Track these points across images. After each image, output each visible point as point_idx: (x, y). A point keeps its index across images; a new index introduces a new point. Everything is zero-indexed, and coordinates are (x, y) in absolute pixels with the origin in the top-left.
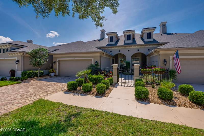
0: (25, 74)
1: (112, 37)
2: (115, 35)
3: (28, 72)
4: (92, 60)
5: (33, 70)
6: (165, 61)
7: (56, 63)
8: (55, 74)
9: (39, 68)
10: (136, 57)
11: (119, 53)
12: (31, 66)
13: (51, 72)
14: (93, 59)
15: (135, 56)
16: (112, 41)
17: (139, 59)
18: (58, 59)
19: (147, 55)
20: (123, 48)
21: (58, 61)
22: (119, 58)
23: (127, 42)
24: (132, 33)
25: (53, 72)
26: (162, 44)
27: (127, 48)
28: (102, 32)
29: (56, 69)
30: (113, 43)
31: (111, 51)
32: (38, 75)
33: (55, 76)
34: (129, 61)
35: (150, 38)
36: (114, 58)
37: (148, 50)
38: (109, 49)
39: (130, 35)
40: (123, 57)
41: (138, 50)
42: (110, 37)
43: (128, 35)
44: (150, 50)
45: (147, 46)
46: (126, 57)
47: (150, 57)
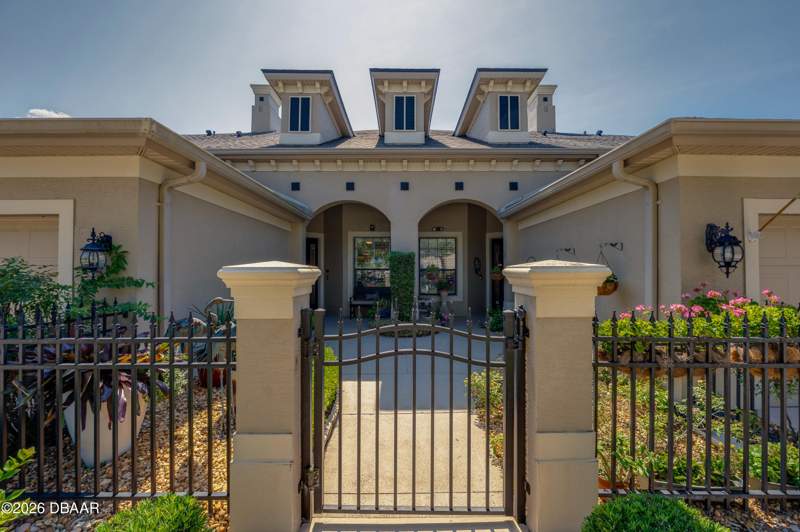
1: (306, 102)
2: (325, 89)
4: (55, 221)
10: (438, 229)
11: (350, 196)
14: (64, 208)
15: (438, 225)
16: (305, 127)
17: (456, 239)
19: (508, 218)
20: (373, 167)
22: (351, 235)
23: (393, 136)
24: (424, 89)
26: (578, 160)
27: (395, 168)
28: (262, 99)
30: (313, 137)
31: (296, 186)
34: (406, 251)
35: (515, 126)
36: (321, 236)
37: (508, 185)
38: (285, 168)
39: (411, 100)
40: (372, 229)
41: (459, 186)
42: (294, 101)
43: (399, 100)
44: (519, 186)
45: (504, 167)
46: (389, 222)
47: (522, 226)
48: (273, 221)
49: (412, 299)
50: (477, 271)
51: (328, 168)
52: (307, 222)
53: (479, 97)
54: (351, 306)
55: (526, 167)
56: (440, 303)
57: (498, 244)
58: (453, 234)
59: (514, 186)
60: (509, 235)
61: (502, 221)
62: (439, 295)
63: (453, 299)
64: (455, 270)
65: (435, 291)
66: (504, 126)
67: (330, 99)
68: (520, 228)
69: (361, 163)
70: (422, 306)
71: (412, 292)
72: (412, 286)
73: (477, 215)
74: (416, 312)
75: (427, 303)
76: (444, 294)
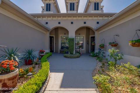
1: (50, 4)
10: (79, 34)
11: (59, 25)
16: (50, 10)
17: (83, 37)
20: (64, 18)
22: (60, 35)
24: (77, 1)
27: (70, 18)
31: (47, 23)
35: (98, 9)
36: (54, 36)
37: (96, 23)
38: (44, 19)
39: (74, 4)
40: (65, 34)
41: (85, 23)
42: (47, 4)
43: (71, 4)
44: (99, 23)
45: (96, 18)
46: (68, 32)
47: (100, 32)
48: (41, 30)
49: (73, 49)
50: (88, 43)
51: (54, 19)
52: (50, 32)
53: (89, 4)
54: (60, 51)
55: (101, 18)
56: (80, 50)
58: (82, 35)
59: (98, 23)
61: (95, 31)
62: (79, 49)
63: (82, 49)
64: (83, 43)
65: (79, 48)
66: (95, 9)
67: (55, 5)
68: (99, 33)
69: (62, 17)
70: (76, 51)
71: (74, 47)
72: (74, 46)
73: (88, 29)
74: (74, 52)
75: (77, 50)
76: (81, 48)
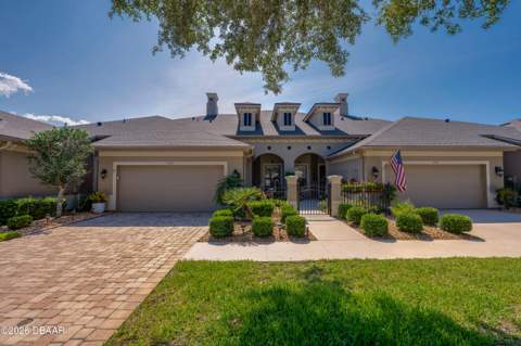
0: (10, 210)
3: (20, 202)
4: (222, 166)
5: (35, 196)
6: (375, 170)
7: (108, 174)
8: (107, 206)
9: (62, 190)
12: (36, 184)
13: (96, 201)
15: (301, 161)
17: (306, 166)
18: (116, 164)
19: (328, 160)
20: (277, 141)
21: (115, 168)
25: (102, 201)
26: (352, 138)
27: (285, 141)
29: (109, 193)
32: (59, 212)
33: (106, 212)
35: (329, 124)
37: (327, 148)
39: (290, 114)
40: (273, 162)
41: (309, 148)
42: (245, 114)
43: (285, 114)
44: (331, 148)
45: (326, 141)
53: (315, 112)
55: (334, 141)
57: (323, 168)
58: (305, 164)
59: (329, 148)
60: (327, 165)
61: (324, 160)
66: (325, 123)
68: (332, 163)
69: (274, 140)
73: (315, 158)
